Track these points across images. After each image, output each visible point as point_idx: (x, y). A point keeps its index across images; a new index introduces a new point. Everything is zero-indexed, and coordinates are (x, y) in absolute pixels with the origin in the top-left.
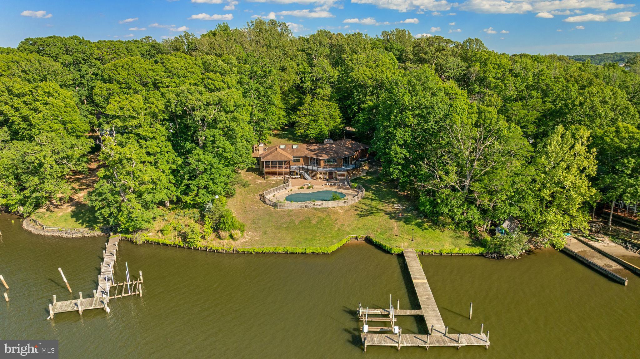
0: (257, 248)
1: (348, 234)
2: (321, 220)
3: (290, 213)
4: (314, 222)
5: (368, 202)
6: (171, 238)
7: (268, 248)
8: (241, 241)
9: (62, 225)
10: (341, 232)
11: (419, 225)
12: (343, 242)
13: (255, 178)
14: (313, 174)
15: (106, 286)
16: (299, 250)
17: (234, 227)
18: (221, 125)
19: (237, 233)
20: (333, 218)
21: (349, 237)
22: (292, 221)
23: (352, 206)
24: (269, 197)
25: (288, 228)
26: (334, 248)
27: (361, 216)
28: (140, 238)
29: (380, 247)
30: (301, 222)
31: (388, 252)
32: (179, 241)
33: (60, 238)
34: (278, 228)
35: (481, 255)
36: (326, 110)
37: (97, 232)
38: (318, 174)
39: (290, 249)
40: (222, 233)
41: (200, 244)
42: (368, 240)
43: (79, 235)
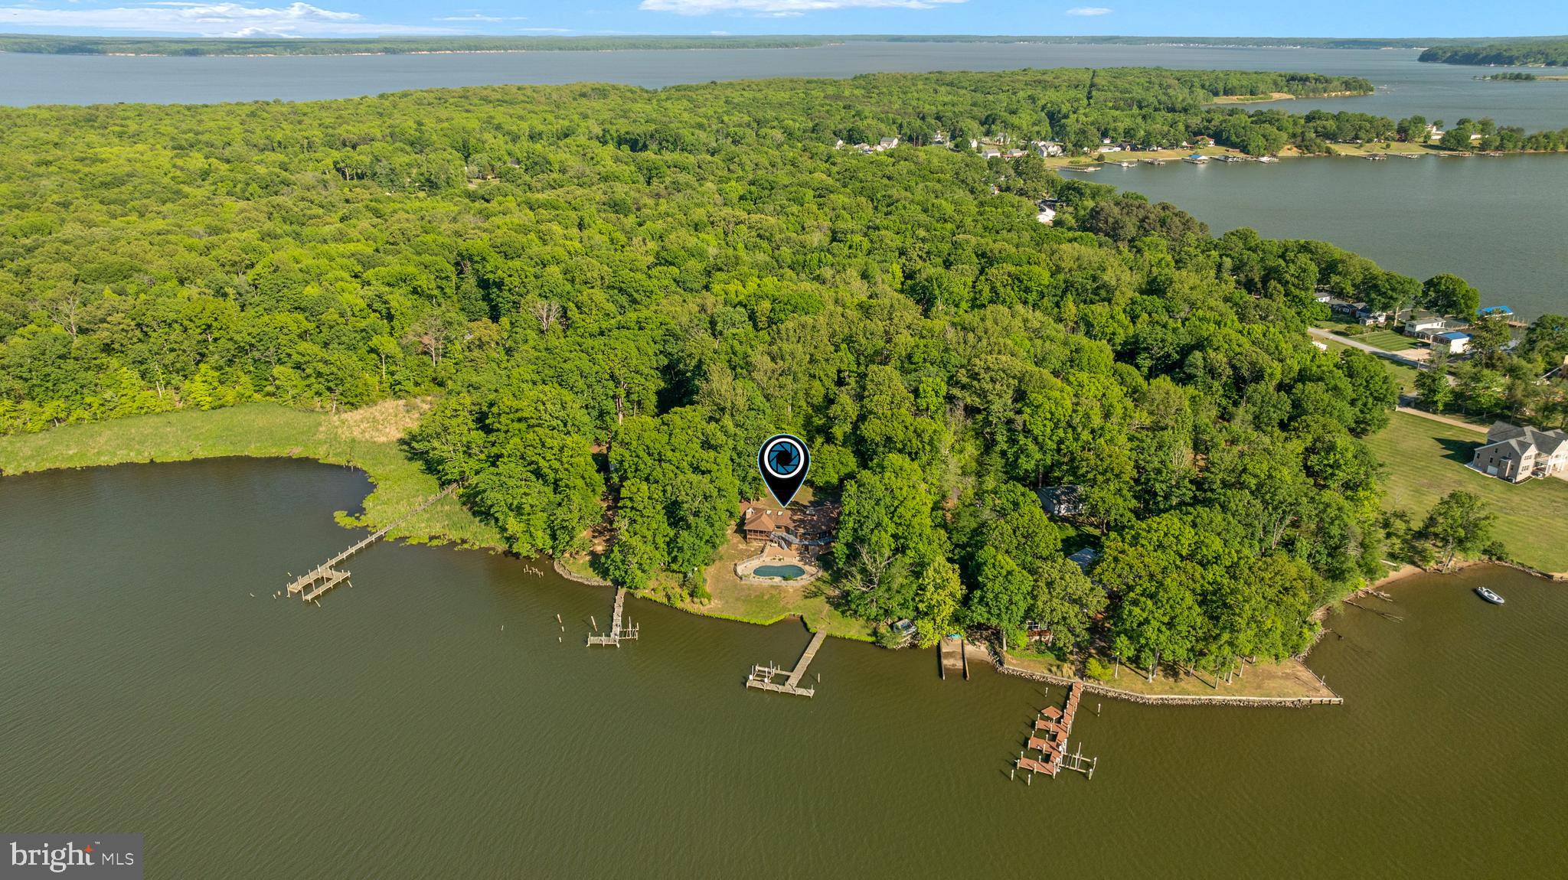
0: (717, 615)
1: (789, 610)
2: (772, 596)
3: (750, 587)
4: (766, 598)
5: (818, 584)
6: (660, 598)
7: (725, 616)
8: (708, 606)
9: (583, 574)
10: (784, 609)
11: (843, 613)
12: (782, 617)
13: (739, 542)
14: (789, 544)
15: (617, 630)
16: (745, 620)
17: (703, 596)
18: (702, 514)
19: (705, 601)
20: (782, 595)
21: (787, 614)
22: (749, 595)
23: (803, 587)
24: (739, 570)
25: (744, 601)
26: (771, 622)
27: (806, 597)
28: (639, 594)
29: (805, 625)
30: (756, 596)
31: (808, 630)
32: (665, 601)
33: (582, 584)
34: (738, 599)
35: (873, 643)
36: (837, 458)
37: (609, 583)
38: (793, 547)
39: (739, 618)
40: (695, 599)
41: (679, 605)
42: (802, 618)
43: (596, 584)
